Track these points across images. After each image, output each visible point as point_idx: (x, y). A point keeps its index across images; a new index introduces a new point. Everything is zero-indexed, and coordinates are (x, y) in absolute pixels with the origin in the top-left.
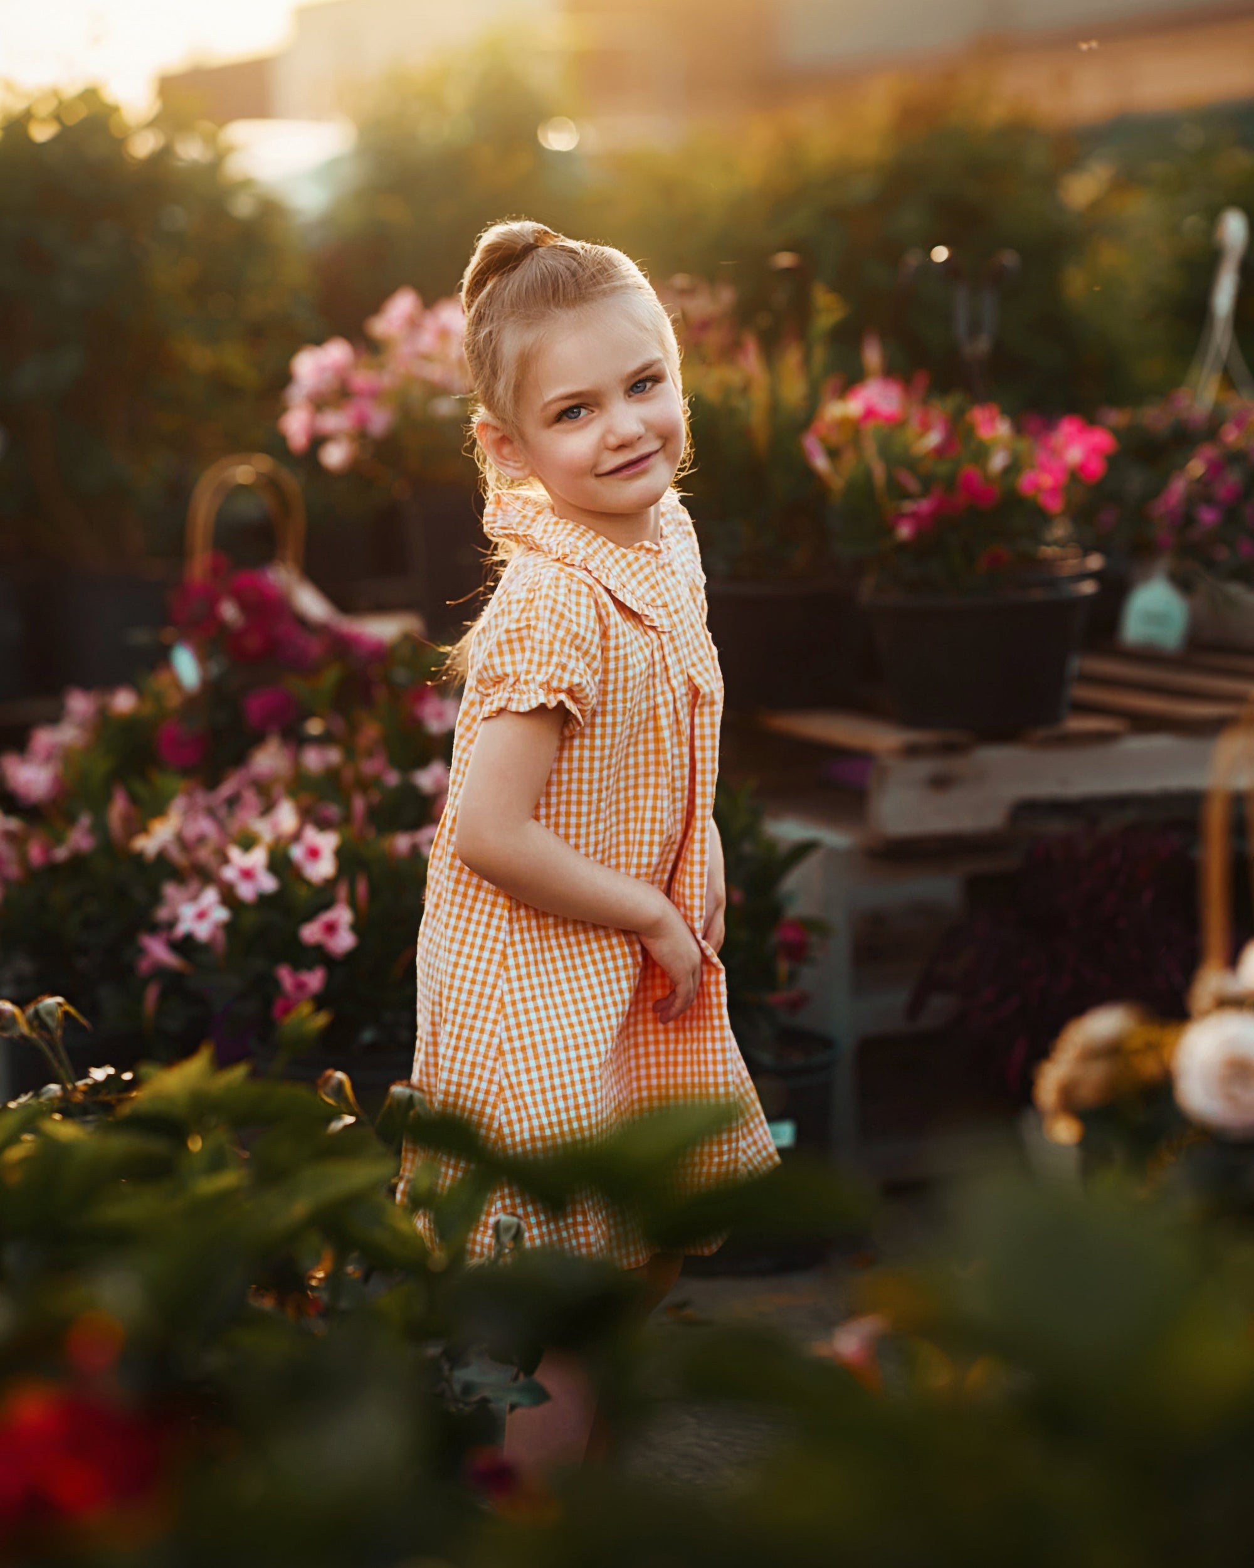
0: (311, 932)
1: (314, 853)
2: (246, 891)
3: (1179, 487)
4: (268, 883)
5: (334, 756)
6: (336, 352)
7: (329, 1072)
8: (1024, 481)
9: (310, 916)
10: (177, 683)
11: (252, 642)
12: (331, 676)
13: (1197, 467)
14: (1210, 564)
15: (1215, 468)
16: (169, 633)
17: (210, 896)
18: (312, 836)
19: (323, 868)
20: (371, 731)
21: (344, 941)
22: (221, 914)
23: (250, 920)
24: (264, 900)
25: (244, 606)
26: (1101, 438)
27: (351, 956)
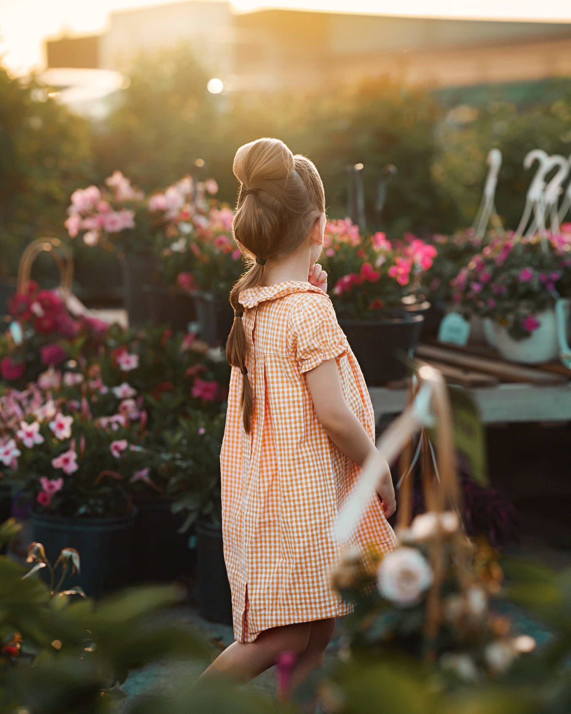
0: (57, 463)
1: (61, 426)
2: (28, 443)
3: (464, 273)
4: (39, 439)
5: (79, 378)
6: (92, 192)
7: (34, 544)
8: (391, 271)
9: (57, 456)
10: (12, 340)
11: (46, 323)
12: (80, 342)
13: (472, 265)
14: (477, 310)
15: (481, 266)
16: (7, 318)
17: (12, 444)
18: (61, 418)
19: (66, 433)
20: (96, 368)
21: (72, 467)
22: (16, 453)
23: (30, 456)
24: (36, 447)
25: (44, 307)
26: (431, 250)
27: (75, 474)
